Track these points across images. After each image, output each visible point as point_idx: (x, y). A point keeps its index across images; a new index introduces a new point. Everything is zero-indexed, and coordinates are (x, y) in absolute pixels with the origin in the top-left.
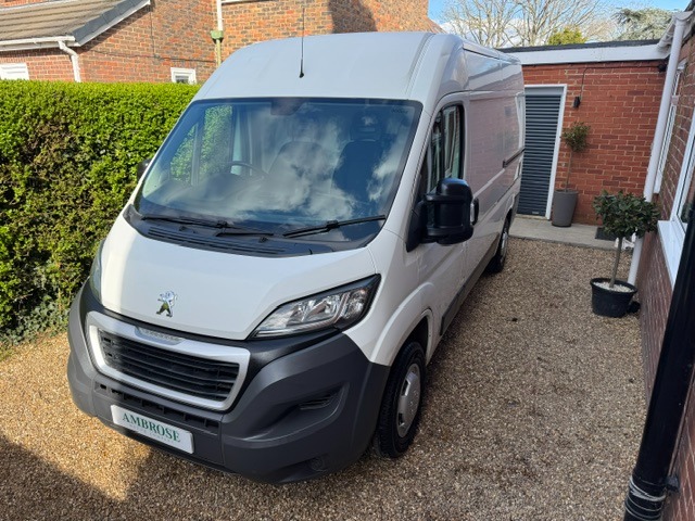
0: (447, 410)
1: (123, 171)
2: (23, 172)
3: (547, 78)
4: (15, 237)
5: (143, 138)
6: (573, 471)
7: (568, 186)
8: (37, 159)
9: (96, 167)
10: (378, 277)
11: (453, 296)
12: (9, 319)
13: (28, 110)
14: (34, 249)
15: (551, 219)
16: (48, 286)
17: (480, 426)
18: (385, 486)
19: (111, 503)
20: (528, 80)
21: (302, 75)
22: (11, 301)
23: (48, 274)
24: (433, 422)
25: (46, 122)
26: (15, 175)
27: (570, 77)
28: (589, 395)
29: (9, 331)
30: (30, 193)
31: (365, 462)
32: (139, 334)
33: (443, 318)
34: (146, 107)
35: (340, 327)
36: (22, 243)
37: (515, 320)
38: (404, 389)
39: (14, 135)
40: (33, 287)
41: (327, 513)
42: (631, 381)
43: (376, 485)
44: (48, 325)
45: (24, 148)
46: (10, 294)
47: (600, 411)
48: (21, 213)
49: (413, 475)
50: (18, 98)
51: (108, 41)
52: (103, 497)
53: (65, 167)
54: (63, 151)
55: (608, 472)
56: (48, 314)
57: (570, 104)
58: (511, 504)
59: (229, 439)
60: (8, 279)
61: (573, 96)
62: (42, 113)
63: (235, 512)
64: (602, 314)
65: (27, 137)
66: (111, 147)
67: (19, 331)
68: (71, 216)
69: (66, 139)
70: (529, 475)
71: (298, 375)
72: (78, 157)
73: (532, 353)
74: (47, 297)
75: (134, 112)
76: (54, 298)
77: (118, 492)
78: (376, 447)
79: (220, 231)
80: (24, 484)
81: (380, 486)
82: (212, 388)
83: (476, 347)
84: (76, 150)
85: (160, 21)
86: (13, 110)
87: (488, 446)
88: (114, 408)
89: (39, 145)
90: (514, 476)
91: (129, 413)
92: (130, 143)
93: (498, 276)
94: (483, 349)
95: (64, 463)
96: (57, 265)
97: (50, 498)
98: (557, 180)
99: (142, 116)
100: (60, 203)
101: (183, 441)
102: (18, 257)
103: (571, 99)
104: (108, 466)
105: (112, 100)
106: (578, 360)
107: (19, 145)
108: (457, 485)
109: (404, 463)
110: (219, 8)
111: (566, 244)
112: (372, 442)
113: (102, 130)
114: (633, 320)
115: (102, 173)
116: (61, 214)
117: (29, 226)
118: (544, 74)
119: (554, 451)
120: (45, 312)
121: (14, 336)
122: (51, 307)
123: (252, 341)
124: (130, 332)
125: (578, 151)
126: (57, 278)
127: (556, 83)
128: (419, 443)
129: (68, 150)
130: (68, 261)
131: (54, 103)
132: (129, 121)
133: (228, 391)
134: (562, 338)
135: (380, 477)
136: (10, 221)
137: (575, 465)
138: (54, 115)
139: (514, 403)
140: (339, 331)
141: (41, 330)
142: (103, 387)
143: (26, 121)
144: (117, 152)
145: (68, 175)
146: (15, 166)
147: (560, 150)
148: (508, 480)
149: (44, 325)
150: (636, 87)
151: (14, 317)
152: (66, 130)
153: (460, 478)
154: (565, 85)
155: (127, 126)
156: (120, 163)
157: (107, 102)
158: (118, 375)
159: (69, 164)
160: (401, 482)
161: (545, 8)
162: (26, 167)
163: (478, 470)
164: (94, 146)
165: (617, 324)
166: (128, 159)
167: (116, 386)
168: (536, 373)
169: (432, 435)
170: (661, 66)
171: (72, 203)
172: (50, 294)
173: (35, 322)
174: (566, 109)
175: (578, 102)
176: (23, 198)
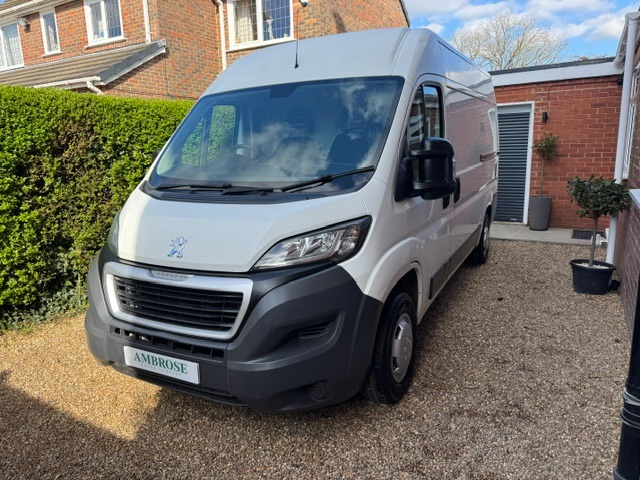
0: (439, 368)
1: (139, 171)
2: (52, 164)
3: (516, 96)
4: (44, 221)
5: (157, 142)
6: (567, 413)
7: (542, 193)
8: (66, 154)
9: (116, 166)
10: (369, 218)
11: (441, 265)
12: (34, 299)
13: (60, 110)
14: (59, 235)
15: (528, 224)
16: (69, 271)
17: (473, 380)
18: (382, 427)
19: (121, 442)
20: (500, 100)
21: (297, 66)
22: (36, 282)
23: (70, 260)
24: (426, 376)
25: (74, 122)
26: (46, 166)
27: (537, 95)
28: (577, 354)
29: (33, 311)
30: (58, 184)
31: (362, 408)
32: (153, 276)
33: (432, 280)
34: (161, 118)
35: (336, 260)
36: (49, 229)
37: (500, 299)
38: (397, 334)
39: (47, 131)
40: (57, 271)
41: (327, 447)
42: (617, 341)
43: (374, 426)
44: (68, 308)
45: (55, 143)
46: (36, 275)
47: (589, 366)
48: (50, 201)
49: (409, 418)
50: (51, 100)
51: (128, 82)
52: (114, 438)
53: (89, 163)
54: (88, 150)
55: (603, 412)
56: (69, 298)
57: (539, 119)
58: (506, 439)
59: (233, 365)
60: (34, 261)
61: (541, 111)
62: (72, 115)
63: (239, 447)
64: (584, 292)
65: (58, 134)
66: (129, 148)
67: (42, 312)
68: (92, 207)
69: (91, 139)
70: (523, 416)
71: (296, 300)
72: (101, 156)
73: (519, 323)
74: (69, 283)
75: (150, 120)
76: (75, 284)
77: (128, 433)
78: (372, 388)
79: (225, 191)
80: (40, 428)
81: (378, 427)
82: (218, 320)
83: (464, 319)
84: (100, 150)
85: (173, 66)
86: (47, 110)
87: (481, 394)
88: (126, 349)
89: (68, 141)
90: (508, 418)
91: (140, 352)
92: (146, 146)
93: (482, 267)
94: (472, 321)
95: (78, 412)
96: (78, 252)
97: (64, 438)
98: (531, 188)
99: (157, 124)
100: (83, 195)
101: (190, 372)
102: (45, 240)
103: (539, 115)
104: (119, 414)
105: (132, 108)
106: (564, 327)
107: (49, 140)
108: (453, 426)
109: (401, 407)
110: (224, 55)
111: (544, 243)
112: (367, 380)
113: (122, 133)
114: (614, 296)
115: (120, 172)
116: (84, 204)
117: (56, 213)
118: (513, 93)
119: (546, 397)
120: (66, 296)
121: (37, 316)
122: (71, 292)
123: (254, 273)
124: (143, 275)
125: (549, 159)
126: (77, 264)
127: (524, 100)
128: (415, 392)
129: (92, 150)
130: (89, 249)
131: (82, 107)
132: (146, 128)
133: (232, 321)
134: (548, 311)
135: (377, 420)
136: (40, 206)
137: (569, 408)
138: (81, 118)
139: (504, 362)
140: (335, 264)
141: (62, 312)
142: (117, 330)
143: (57, 120)
144: (135, 153)
145: (92, 171)
146: (46, 158)
147: (533, 160)
148: (503, 421)
149: (64, 308)
150: (598, 100)
151: (38, 298)
152: (92, 130)
153: (455, 420)
154: (533, 103)
155: (144, 131)
156: (137, 163)
157: (127, 110)
158: (131, 318)
159: (93, 161)
160: (398, 423)
161: (510, 61)
162: (56, 160)
163: (472, 414)
164: (115, 147)
165: (600, 300)
166: (143, 160)
167: (128, 327)
168: (524, 338)
169: (426, 386)
170: (618, 80)
171: (93, 195)
172: (71, 281)
173: (57, 304)
174: (535, 124)
175: (546, 117)
176: (52, 187)
